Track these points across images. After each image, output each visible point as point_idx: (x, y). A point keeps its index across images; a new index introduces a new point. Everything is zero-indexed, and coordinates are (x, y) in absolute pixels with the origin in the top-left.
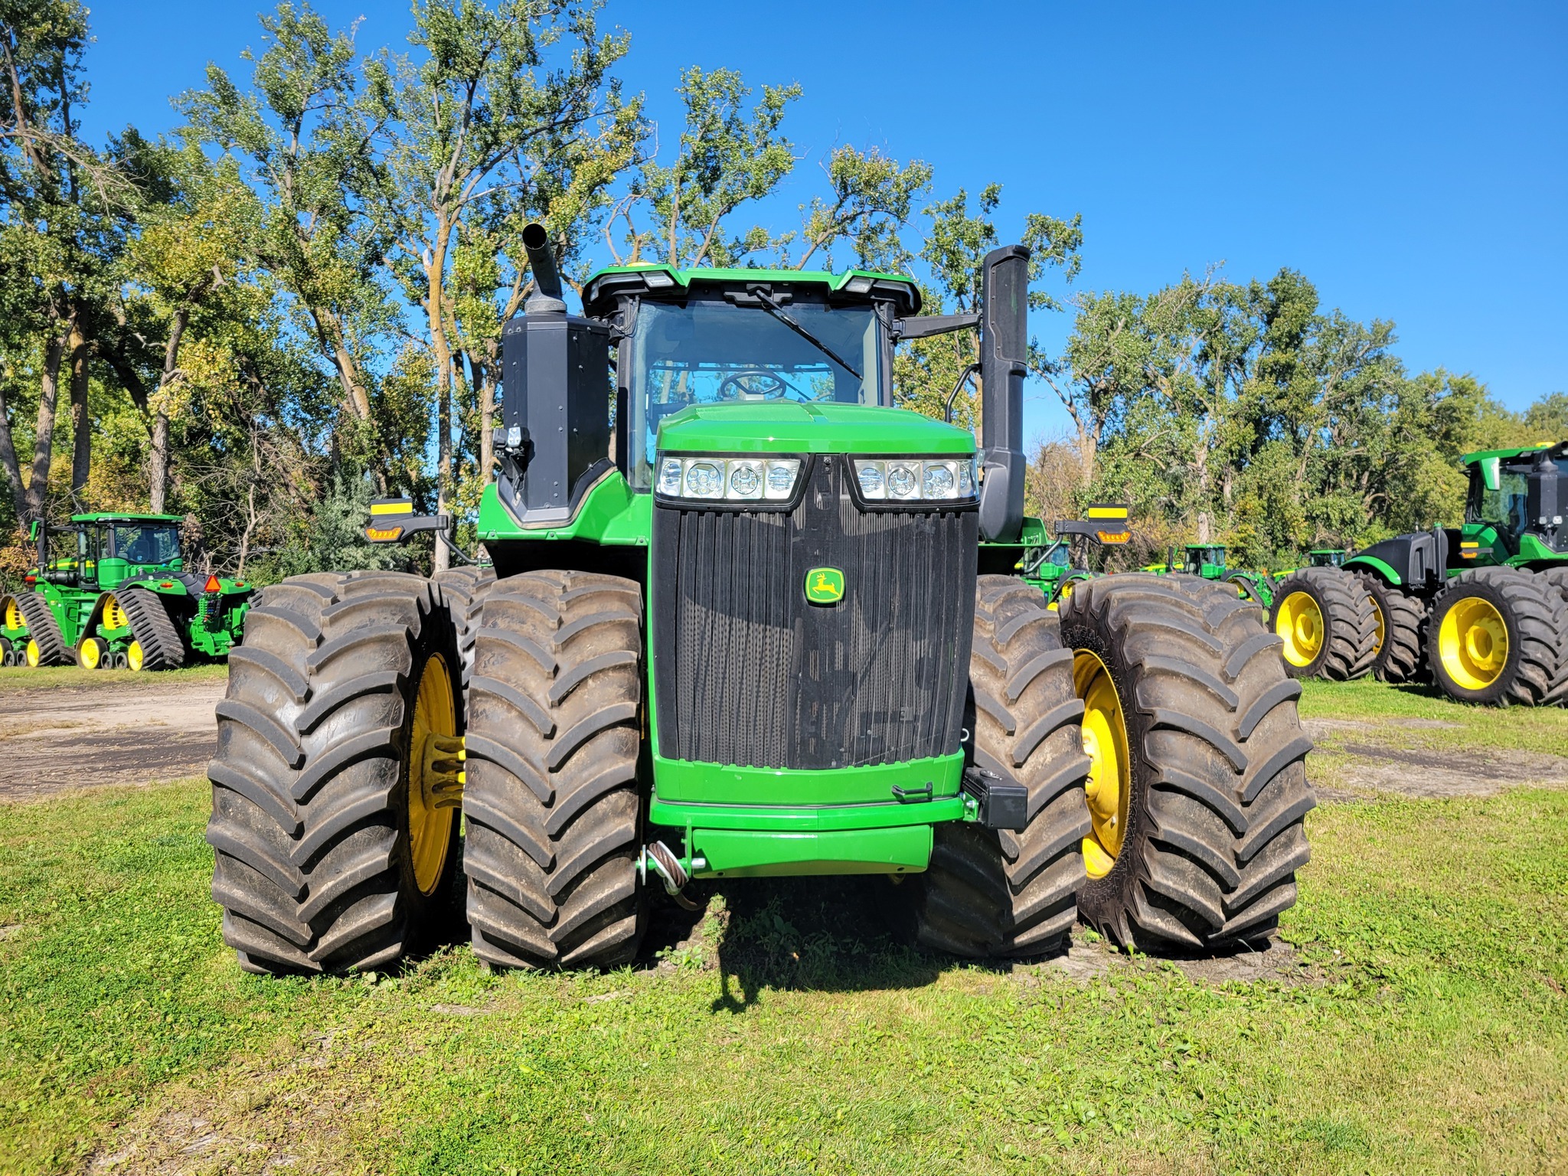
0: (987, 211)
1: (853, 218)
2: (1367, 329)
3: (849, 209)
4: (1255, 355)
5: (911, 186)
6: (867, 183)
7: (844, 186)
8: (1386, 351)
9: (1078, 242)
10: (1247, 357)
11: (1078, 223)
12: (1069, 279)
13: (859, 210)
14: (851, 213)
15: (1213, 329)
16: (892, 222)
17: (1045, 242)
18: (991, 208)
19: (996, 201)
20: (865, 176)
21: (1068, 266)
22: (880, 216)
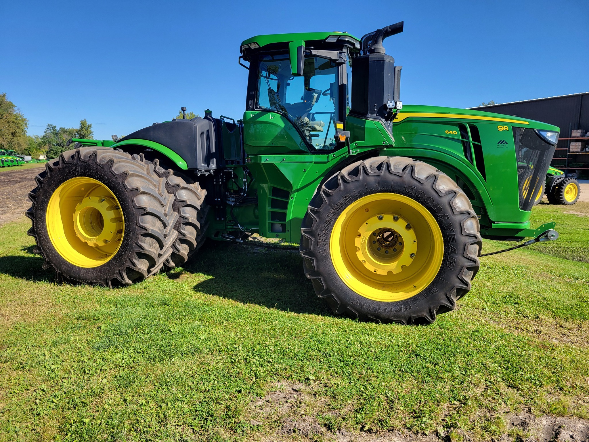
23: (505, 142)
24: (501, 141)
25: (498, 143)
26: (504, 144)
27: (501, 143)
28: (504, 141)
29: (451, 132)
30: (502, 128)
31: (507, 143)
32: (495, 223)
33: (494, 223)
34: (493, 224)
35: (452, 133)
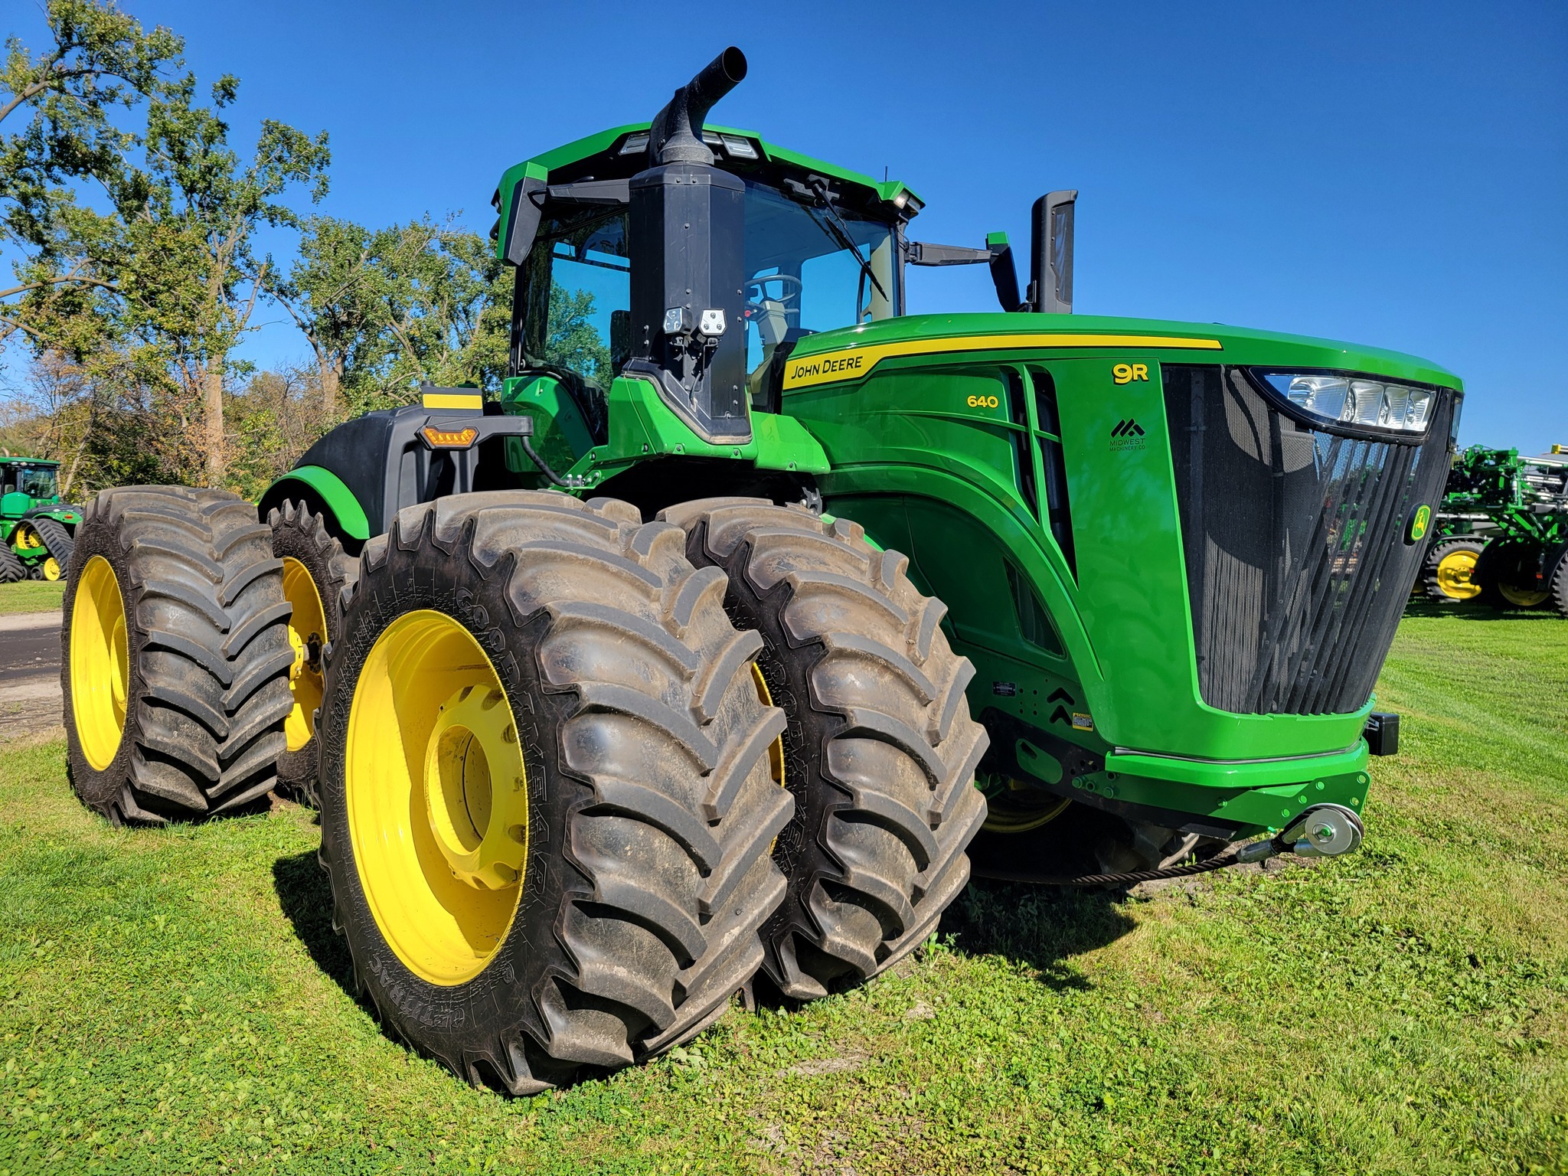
0: (221, 105)
1: (77, 75)
2: (572, 298)
3: (72, 60)
4: (479, 309)
5: (159, 54)
6: (102, 38)
7: (68, 33)
8: (586, 321)
9: (325, 162)
10: (471, 308)
11: (324, 141)
12: (315, 199)
13: (86, 67)
14: (74, 68)
15: (441, 276)
16: (129, 90)
17: (286, 154)
18: (225, 102)
19: (231, 96)
20: (99, 28)
21: (314, 185)
22: (112, 81)
23: (1137, 428)
24: (1122, 423)
25: (1114, 434)
26: (1131, 434)
27: (1123, 434)
28: (1132, 422)
29: (982, 402)
30: (1128, 373)
31: (1141, 432)
32: (1113, 754)
33: (1112, 748)
34: (1108, 755)
35: (984, 404)
